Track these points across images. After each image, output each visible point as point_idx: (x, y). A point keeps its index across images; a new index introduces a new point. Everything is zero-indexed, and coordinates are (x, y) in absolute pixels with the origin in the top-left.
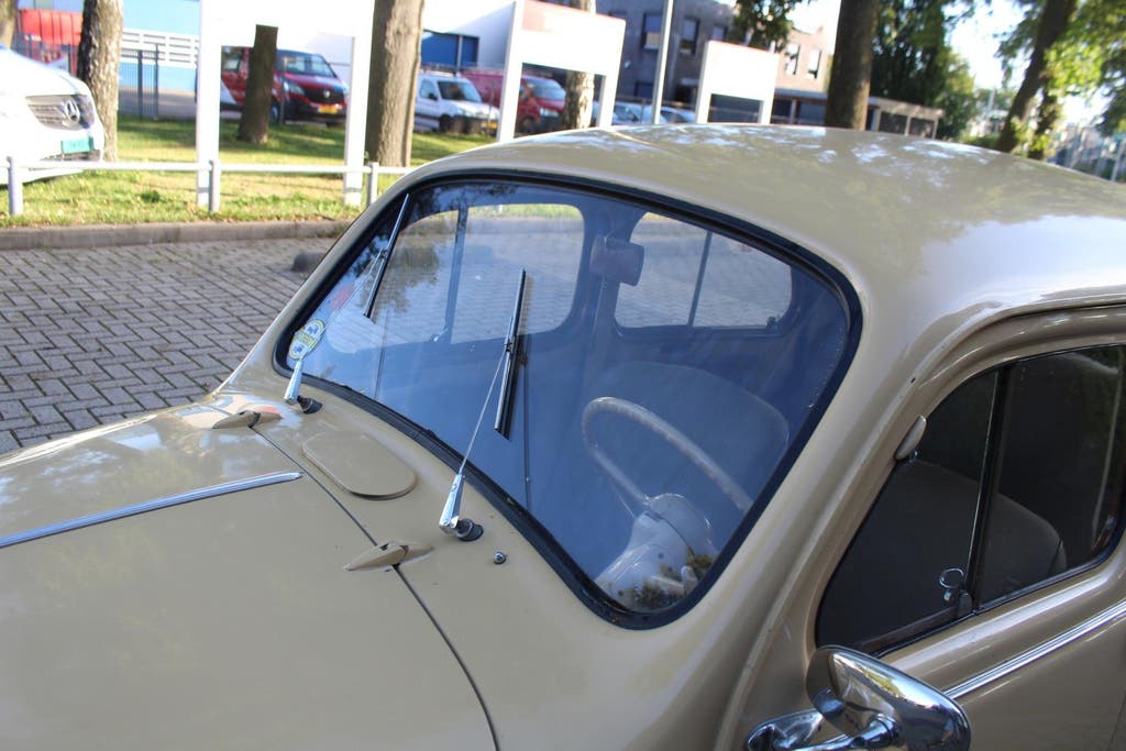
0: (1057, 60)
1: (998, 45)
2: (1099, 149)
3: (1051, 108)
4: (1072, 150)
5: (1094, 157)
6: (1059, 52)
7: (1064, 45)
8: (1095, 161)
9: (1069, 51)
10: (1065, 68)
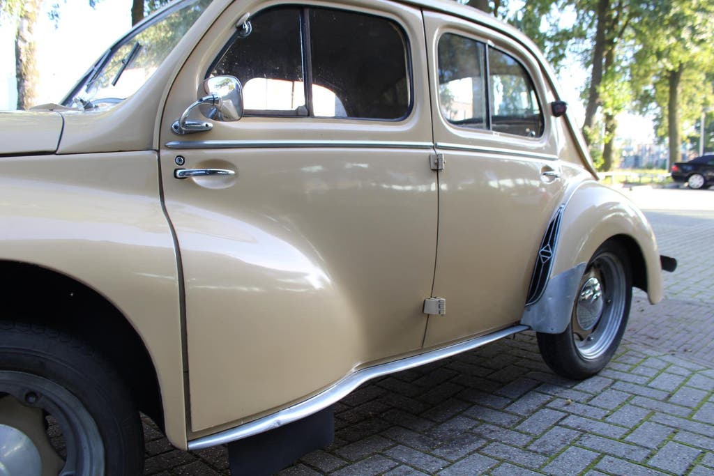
0: (605, 91)
1: (579, 94)
2: (658, 154)
3: (611, 123)
4: (642, 155)
5: (656, 159)
6: (605, 86)
7: (607, 83)
8: (657, 161)
9: (610, 85)
10: (610, 96)
